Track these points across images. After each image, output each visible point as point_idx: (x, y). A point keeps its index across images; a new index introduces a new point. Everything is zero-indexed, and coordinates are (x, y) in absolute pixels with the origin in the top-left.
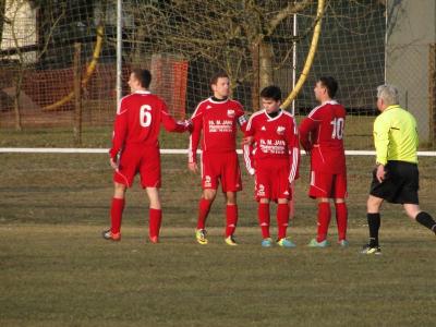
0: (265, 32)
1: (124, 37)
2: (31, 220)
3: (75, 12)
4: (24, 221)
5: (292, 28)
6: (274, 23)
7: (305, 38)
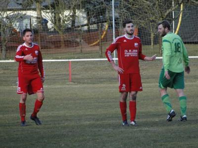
0: (162, 18)
1: (115, 20)
2: (86, 83)
3: (99, 13)
4: (83, 83)
5: (172, 15)
6: (166, 14)
7: (177, 19)
